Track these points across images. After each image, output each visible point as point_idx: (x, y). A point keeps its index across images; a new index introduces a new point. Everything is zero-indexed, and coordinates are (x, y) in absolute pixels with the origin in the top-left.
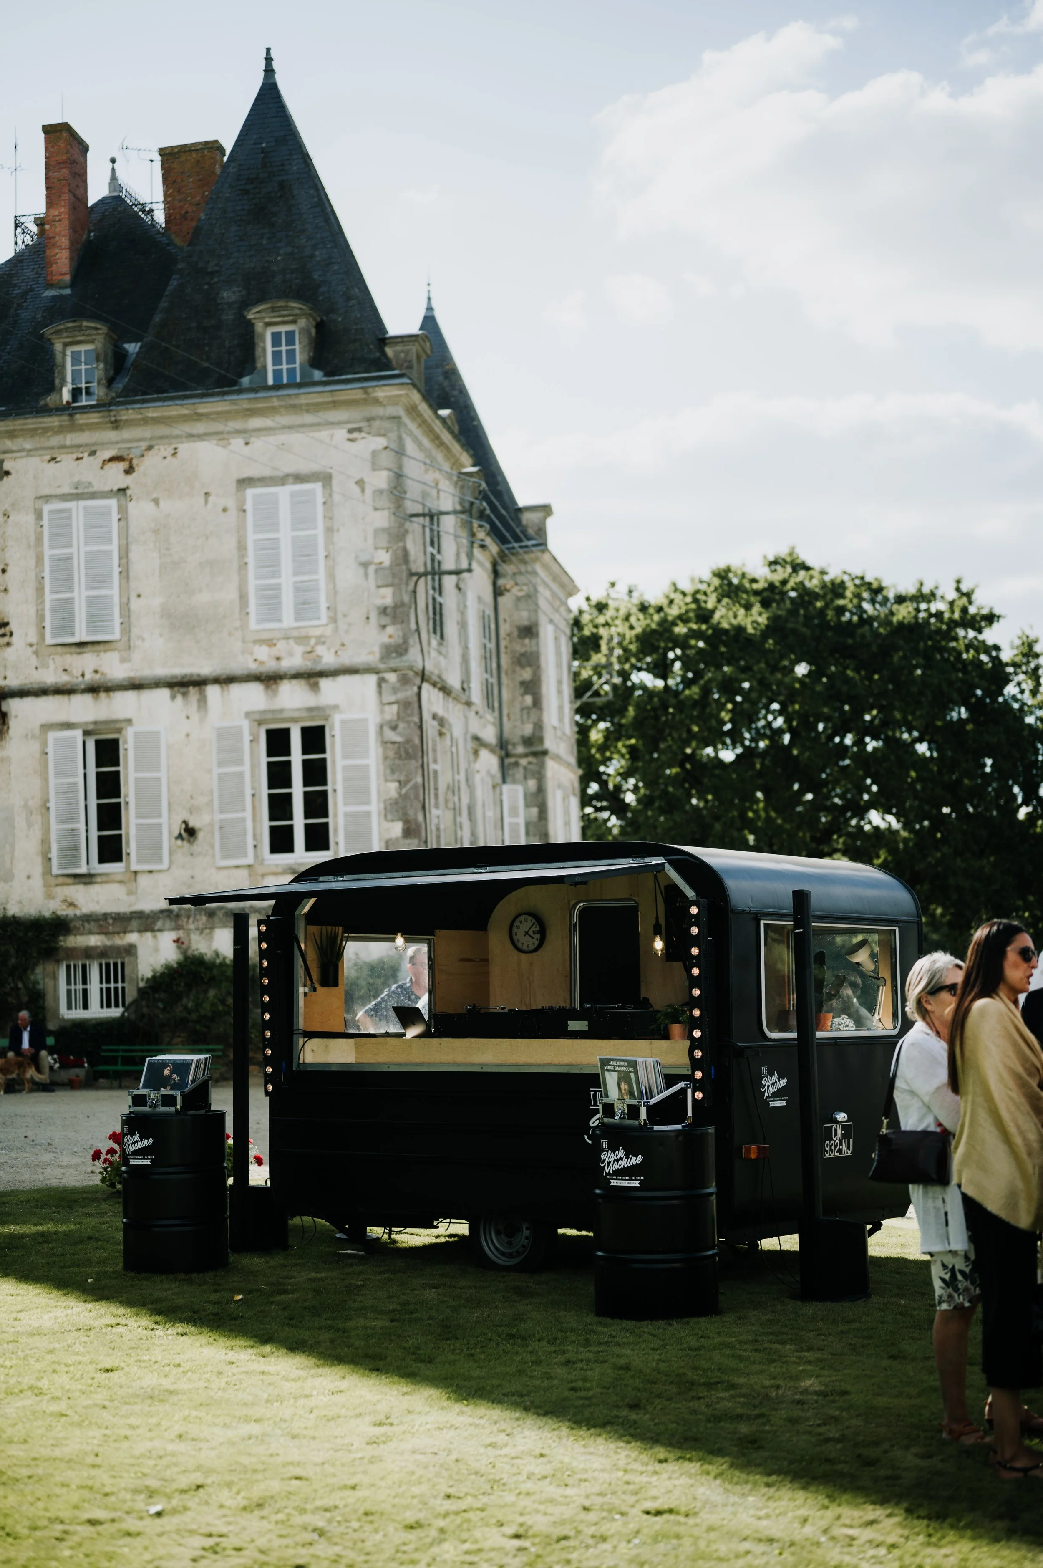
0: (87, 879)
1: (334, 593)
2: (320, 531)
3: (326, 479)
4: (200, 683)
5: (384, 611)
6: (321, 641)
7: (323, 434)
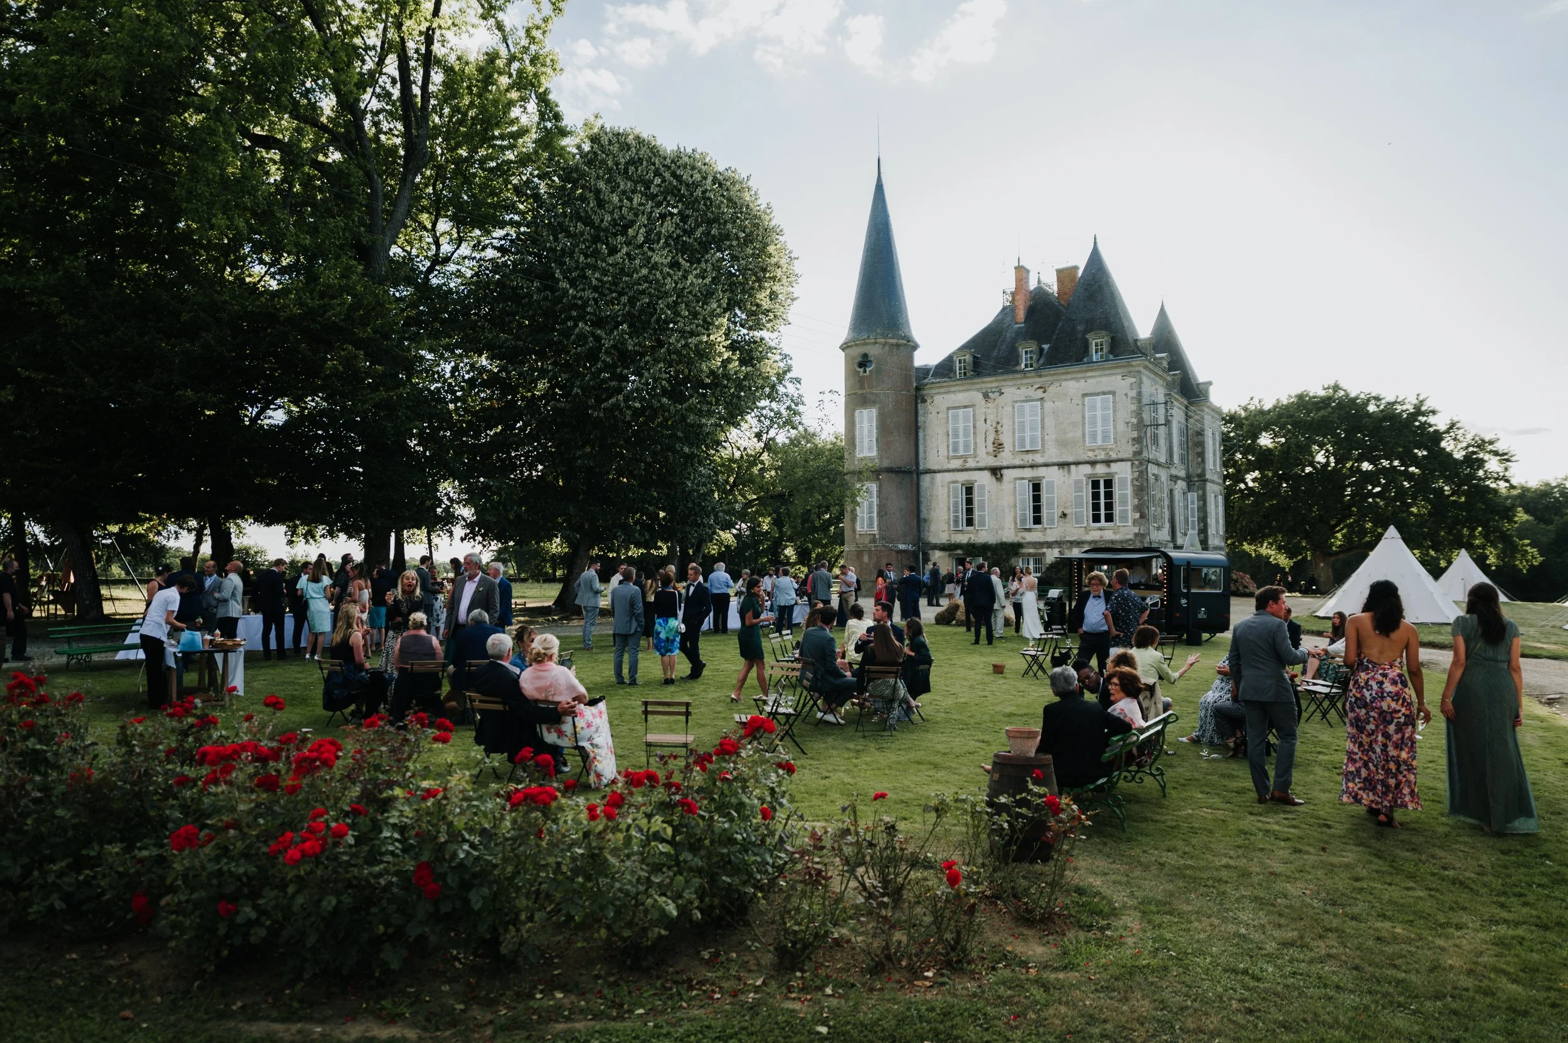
0: (1029, 530)
1: (1116, 433)
2: (1111, 412)
3: (1113, 393)
4: (1068, 464)
5: (1134, 439)
6: (1111, 450)
7: (1113, 378)
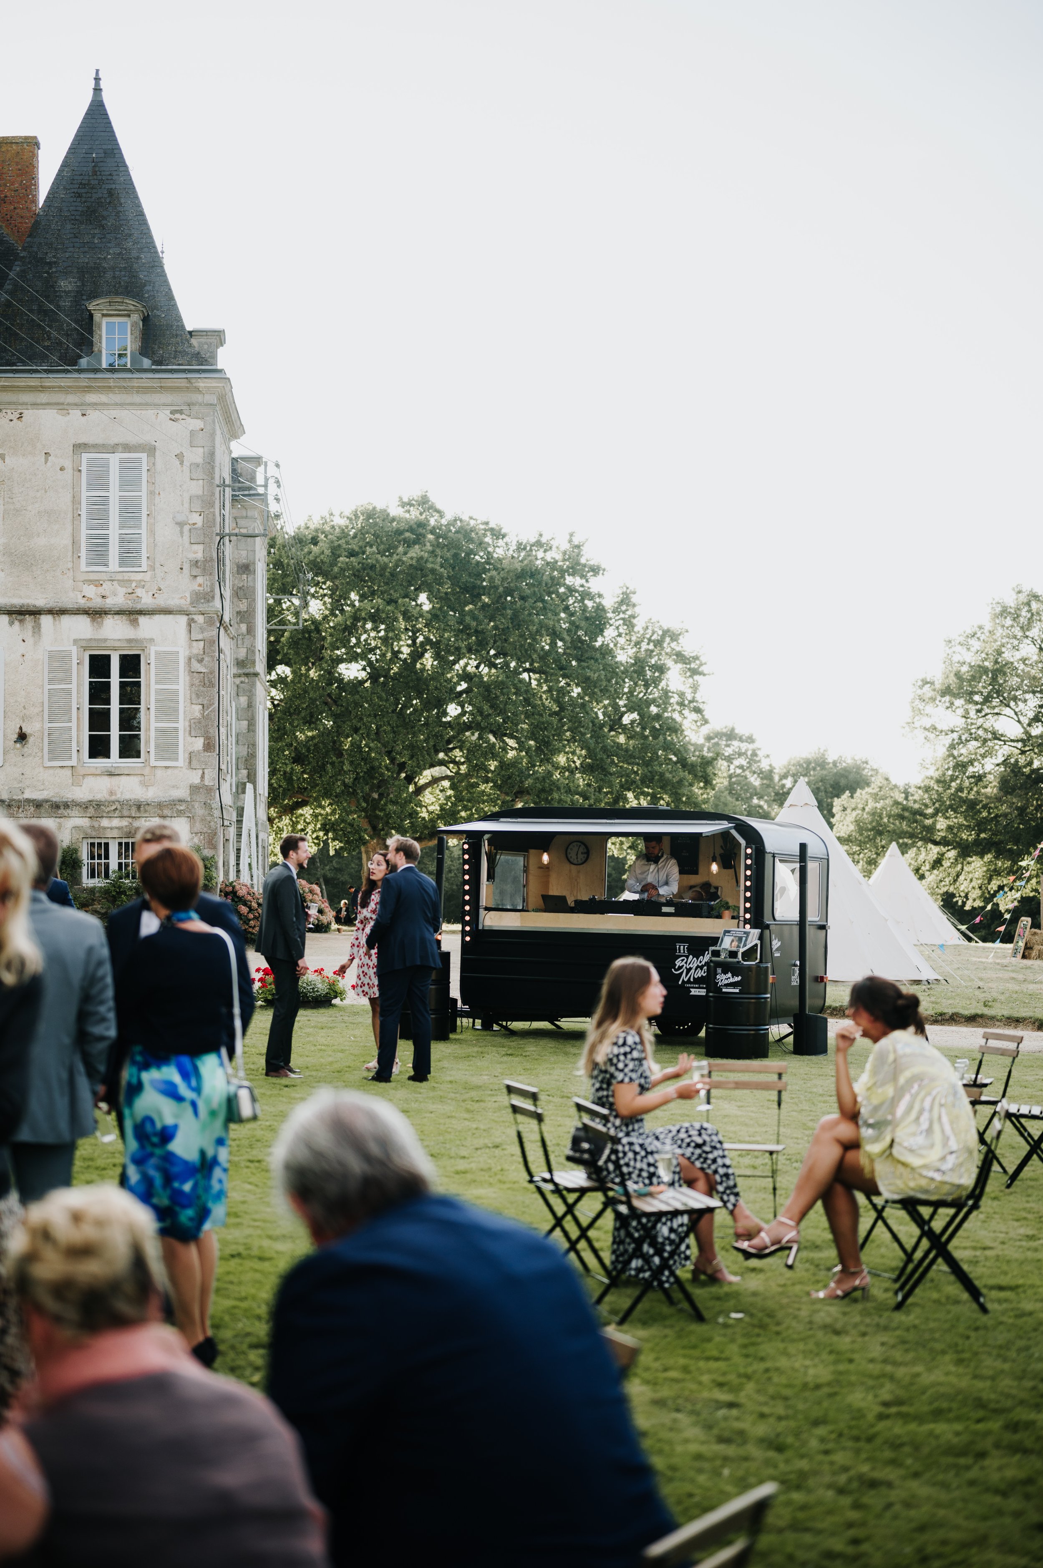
1: (154, 545)
2: (144, 494)
3: (151, 450)
4: (35, 613)
5: (195, 563)
6: (141, 584)
7: (150, 413)
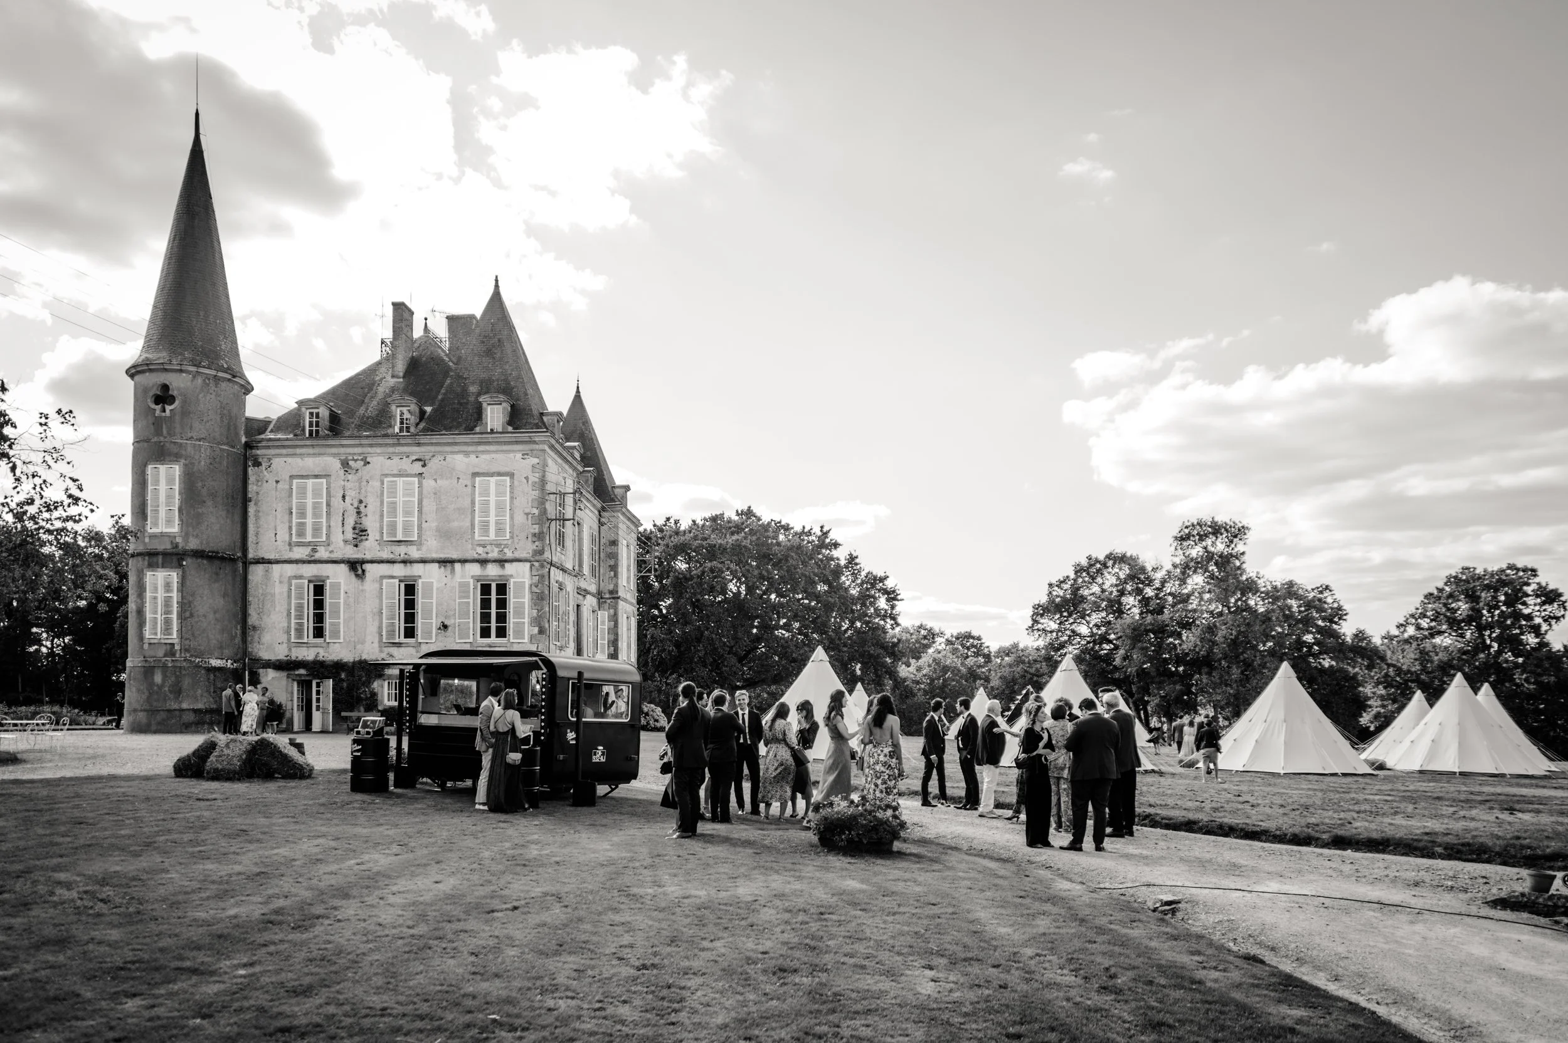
0: (399, 645)
1: (512, 526)
2: (508, 498)
3: (511, 475)
4: (452, 562)
5: (534, 535)
6: (506, 546)
7: (512, 455)
